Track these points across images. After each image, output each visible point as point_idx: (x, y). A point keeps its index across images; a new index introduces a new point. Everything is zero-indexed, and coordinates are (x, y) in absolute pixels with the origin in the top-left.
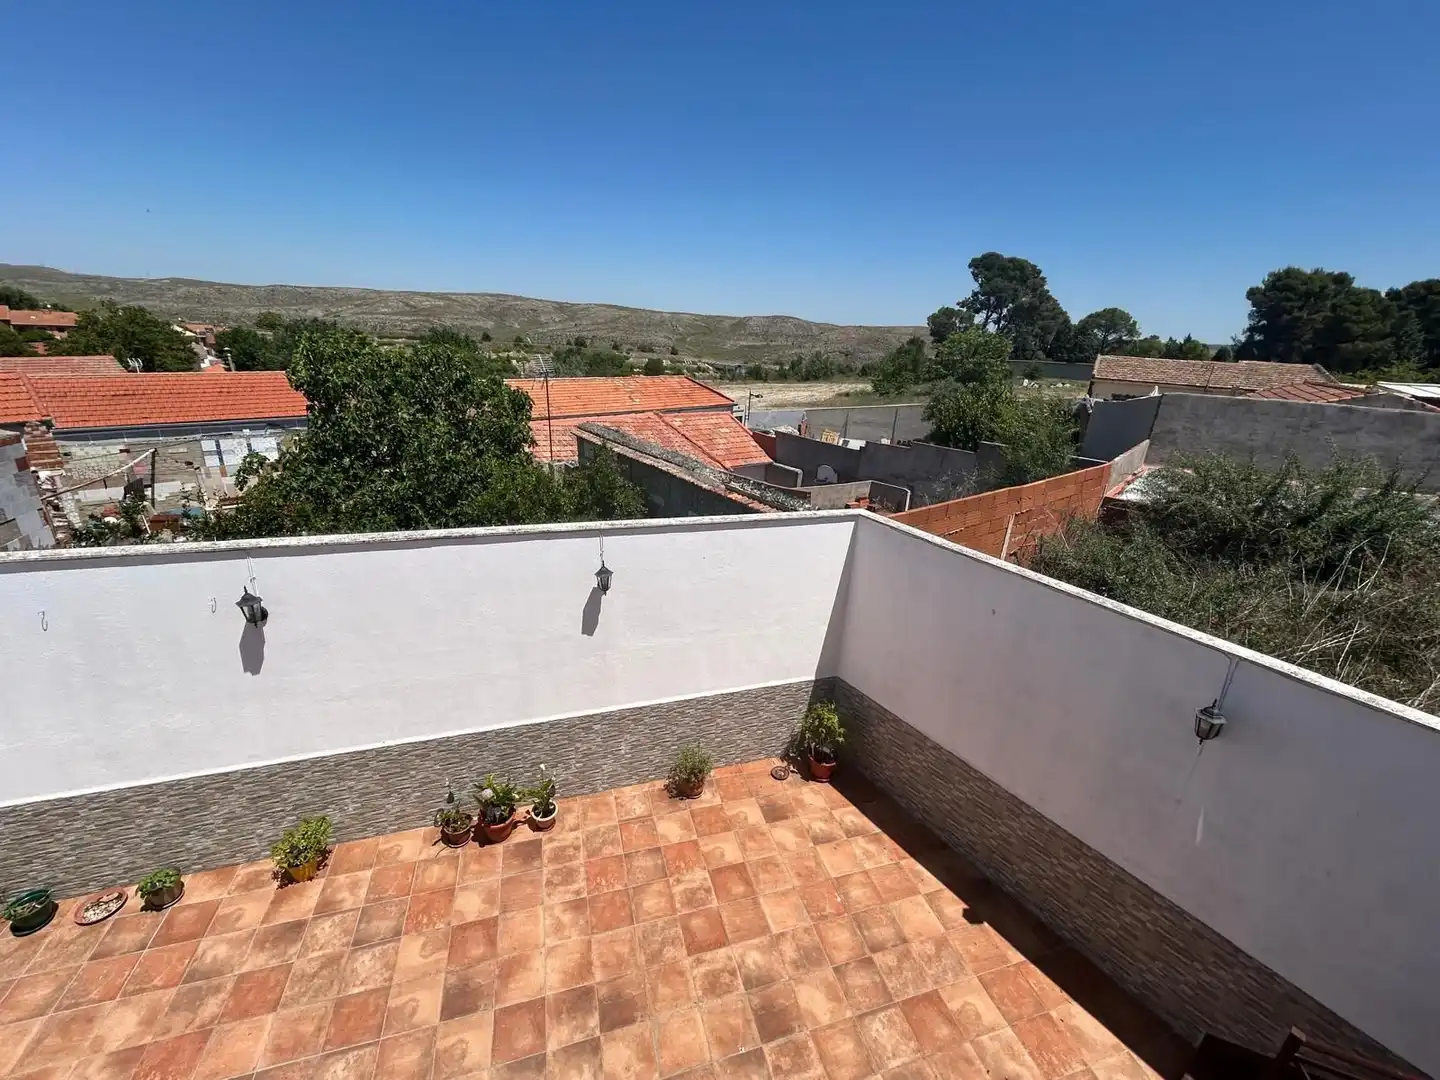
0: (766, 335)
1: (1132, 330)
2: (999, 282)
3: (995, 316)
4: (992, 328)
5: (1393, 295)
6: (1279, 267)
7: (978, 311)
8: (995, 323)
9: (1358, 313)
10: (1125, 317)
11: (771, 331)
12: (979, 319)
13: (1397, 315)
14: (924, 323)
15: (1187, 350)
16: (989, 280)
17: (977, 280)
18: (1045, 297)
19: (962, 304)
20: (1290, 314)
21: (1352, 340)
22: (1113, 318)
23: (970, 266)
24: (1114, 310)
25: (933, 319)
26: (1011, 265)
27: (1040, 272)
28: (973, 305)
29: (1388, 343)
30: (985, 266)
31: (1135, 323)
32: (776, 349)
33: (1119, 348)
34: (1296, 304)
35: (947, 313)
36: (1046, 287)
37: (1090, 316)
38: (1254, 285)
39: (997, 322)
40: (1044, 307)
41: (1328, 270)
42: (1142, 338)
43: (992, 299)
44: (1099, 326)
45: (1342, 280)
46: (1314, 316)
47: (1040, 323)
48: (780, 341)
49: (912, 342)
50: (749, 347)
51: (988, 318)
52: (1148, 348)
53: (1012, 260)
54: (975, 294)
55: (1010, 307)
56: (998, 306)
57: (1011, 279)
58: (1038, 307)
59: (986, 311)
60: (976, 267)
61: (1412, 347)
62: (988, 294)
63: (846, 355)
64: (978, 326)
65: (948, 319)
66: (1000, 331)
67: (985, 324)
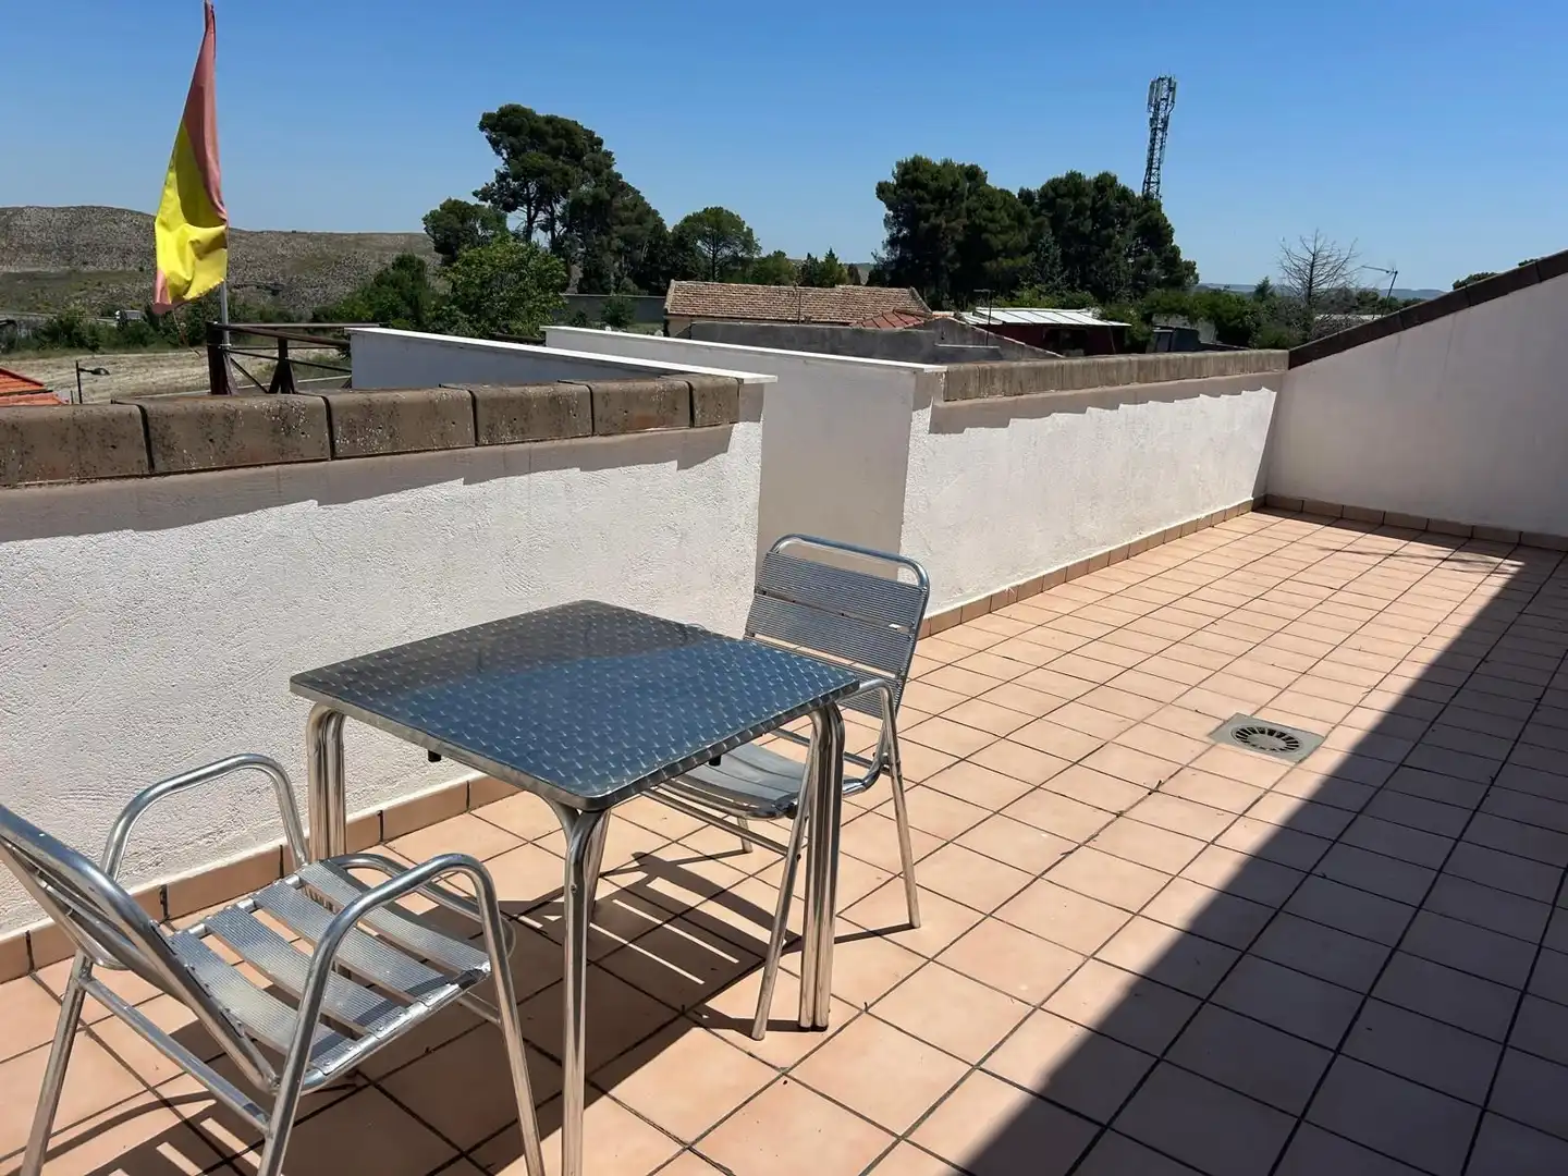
0: (66, 251)
1: (748, 242)
2: (535, 157)
3: (542, 216)
4: (541, 238)
5: (1026, 196)
6: (907, 156)
7: (510, 208)
8: (544, 228)
9: (992, 221)
10: (736, 223)
11: (79, 239)
12: (516, 220)
13: (1032, 222)
14: (420, 229)
15: (821, 274)
16: (515, 153)
17: (499, 153)
18: (617, 186)
19: (484, 194)
20: (927, 221)
21: (993, 255)
22: (717, 225)
23: (482, 127)
24: (718, 211)
25: (433, 221)
26: (549, 129)
27: (600, 142)
28: (504, 196)
29: (1028, 260)
30: (507, 127)
31: (750, 231)
32: (100, 279)
33: (724, 272)
34: (929, 206)
35: (454, 209)
36: (615, 169)
37: (687, 219)
38: (883, 180)
39: (548, 226)
40: (618, 202)
41: (957, 161)
42: (764, 254)
43: (533, 187)
44: (703, 236)
45: (973, 174)
46: (954, 224)
47: (622, 230)
48: (105, 263)
49: (403, 263)
50: (31, 277)
51: (531, 220)
52: (771, 271)
53: (550, 120)
54: (502, 177)
55: (563, 202)
56: (545, 198)
57: (555, 153)
58: (609, 203)
59: (525, 208)
60: (493, 129)
61: (1053, 265)
62: (524, 175)
63: (275, 293)
64: (516, 235)
65: (463, 221)
66: (556, 244)
67: (529, 231)
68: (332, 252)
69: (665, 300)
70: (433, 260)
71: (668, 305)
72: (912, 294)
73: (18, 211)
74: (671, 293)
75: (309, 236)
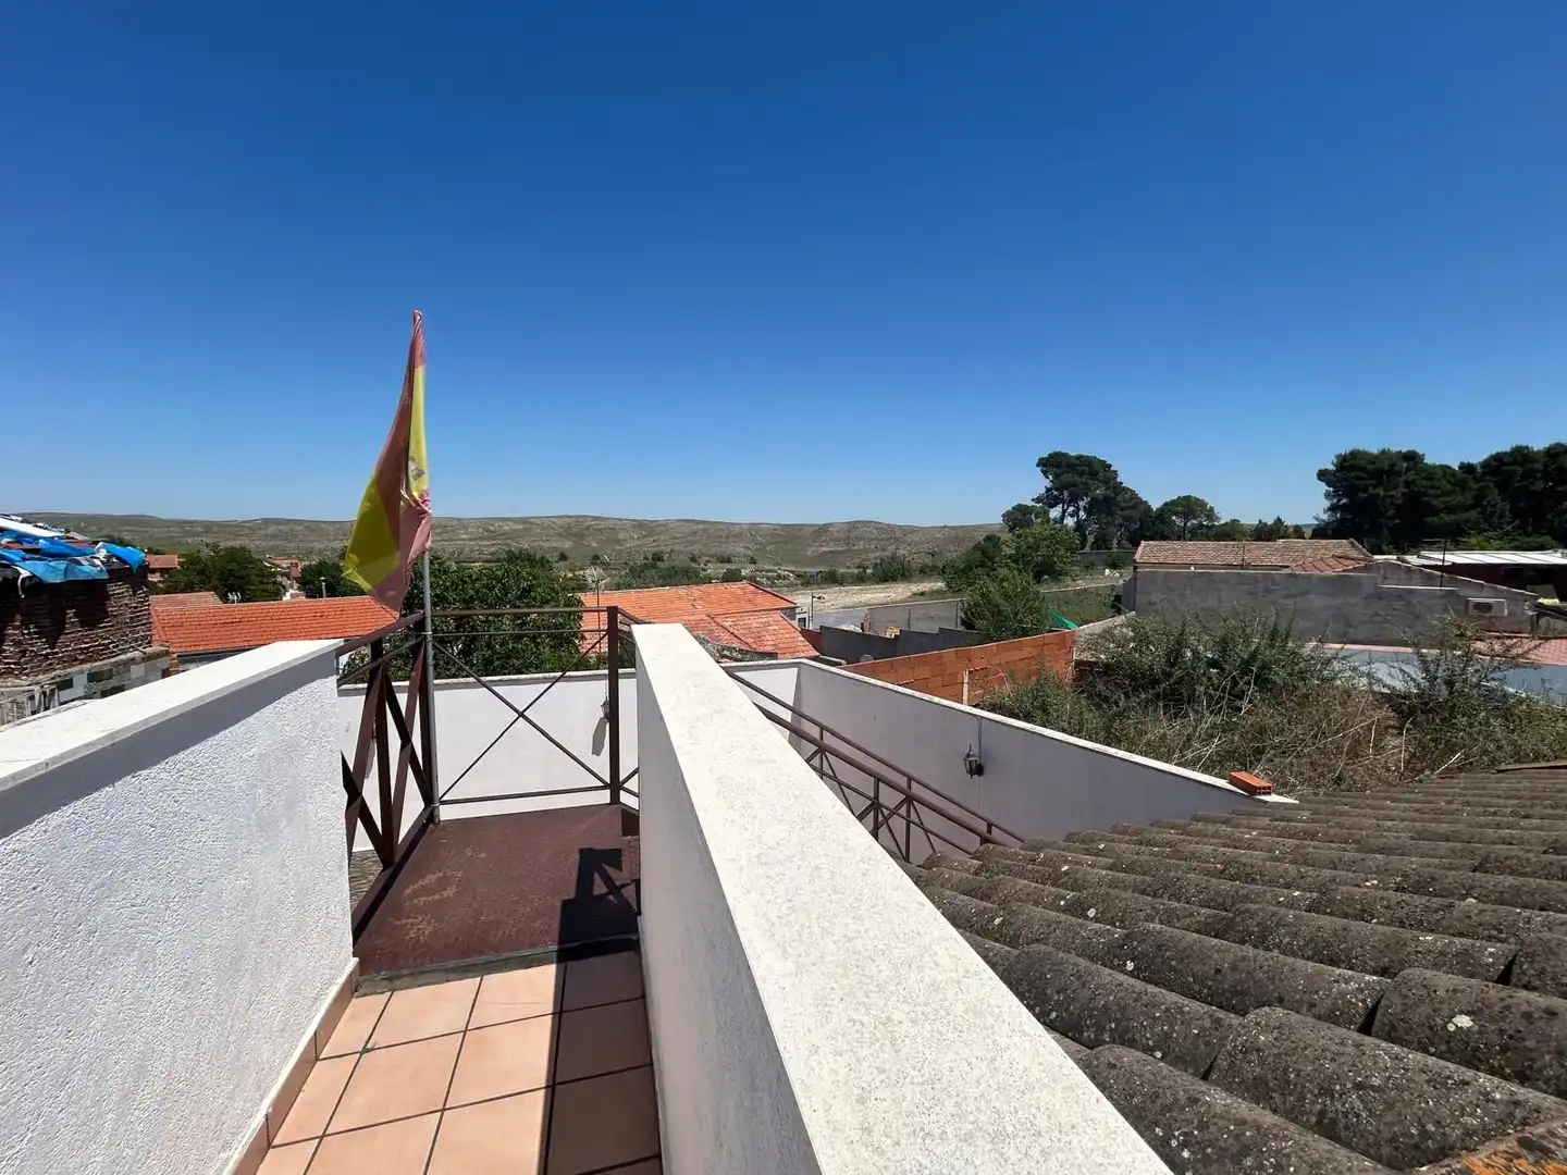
0: (847, 541)
1: (1210, 515)
2: (1068, 477)
3: (1071, 509)
4: (1070, 522)
5: (1467, 468)
6: (1345, 449)
7: (1052, 506)
8: (1072, 516)
9: (1433, 487)
10: (1201, 504)
11: (852, 535)
12: (1055, 513)
13: (1475, 486)
14: (1000, 520)
15: (1269, 532)
16: (1056, 476)
17: (1047, 477)
18: (1119, 489)
19: (1038, 500)
20: (1364, 492)
21: (1437, 513)
22: (1188, 506)
23: (1038, 465)
24: (1188, 498)
25: (1007, 516)
26: (1078, 462)
27: (1110, 466)
28: (1049, 500)
29: (1473, 514)
30: (1052, 464)
31: (1212, 509)
32: (860, 552)
33: (1198, 534)
34: (1370, 482)
35: (1021, 510)
36: (1119, 480)
37: (1166, 504)
38: (1323, 468)
39: (1075, 514)
40: (1118, 498)
41: (1394, 449)
42: (1222, 522)
43: (1066, 493)
44: (1176, 514)
45: (1412, 458)
46: (1392, 493)
47: (1121, 513)
48: (861, 546)
49: (989, 538)
50: (831, 552)
51: (1064, 512)
52: (1230, 532)
53: (1079, 457)
54: (1048, 490)
55: (1086, 500)
56: (1074, 500)
57: (1081, 474)
58: (1114, 498)
59: (1061, 505)
60: (1044, 465)
61: (1501, 517)
62: (1060, 489)
63: (933, 555)
64: (1055, 520)
65: (1024, 515)
66: (1079, 526)
67: (1062, 518)
68: (961, 534)
69: (1135, 553)
70: (1006, 536)
71: (1137, 557)
72: (1352, 543)
73: (831, 524)
74: (1140, 549)
75: (952, 528)
